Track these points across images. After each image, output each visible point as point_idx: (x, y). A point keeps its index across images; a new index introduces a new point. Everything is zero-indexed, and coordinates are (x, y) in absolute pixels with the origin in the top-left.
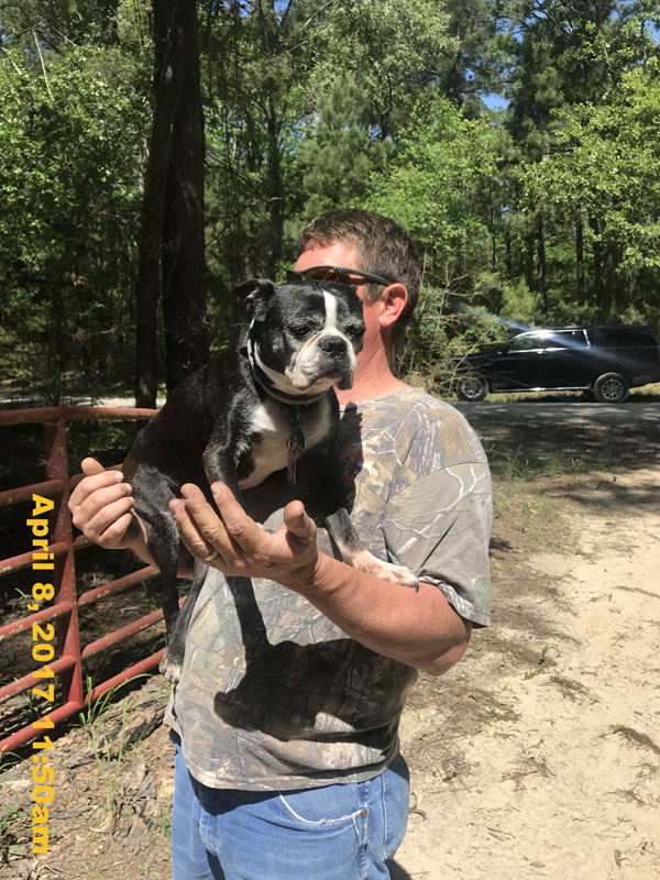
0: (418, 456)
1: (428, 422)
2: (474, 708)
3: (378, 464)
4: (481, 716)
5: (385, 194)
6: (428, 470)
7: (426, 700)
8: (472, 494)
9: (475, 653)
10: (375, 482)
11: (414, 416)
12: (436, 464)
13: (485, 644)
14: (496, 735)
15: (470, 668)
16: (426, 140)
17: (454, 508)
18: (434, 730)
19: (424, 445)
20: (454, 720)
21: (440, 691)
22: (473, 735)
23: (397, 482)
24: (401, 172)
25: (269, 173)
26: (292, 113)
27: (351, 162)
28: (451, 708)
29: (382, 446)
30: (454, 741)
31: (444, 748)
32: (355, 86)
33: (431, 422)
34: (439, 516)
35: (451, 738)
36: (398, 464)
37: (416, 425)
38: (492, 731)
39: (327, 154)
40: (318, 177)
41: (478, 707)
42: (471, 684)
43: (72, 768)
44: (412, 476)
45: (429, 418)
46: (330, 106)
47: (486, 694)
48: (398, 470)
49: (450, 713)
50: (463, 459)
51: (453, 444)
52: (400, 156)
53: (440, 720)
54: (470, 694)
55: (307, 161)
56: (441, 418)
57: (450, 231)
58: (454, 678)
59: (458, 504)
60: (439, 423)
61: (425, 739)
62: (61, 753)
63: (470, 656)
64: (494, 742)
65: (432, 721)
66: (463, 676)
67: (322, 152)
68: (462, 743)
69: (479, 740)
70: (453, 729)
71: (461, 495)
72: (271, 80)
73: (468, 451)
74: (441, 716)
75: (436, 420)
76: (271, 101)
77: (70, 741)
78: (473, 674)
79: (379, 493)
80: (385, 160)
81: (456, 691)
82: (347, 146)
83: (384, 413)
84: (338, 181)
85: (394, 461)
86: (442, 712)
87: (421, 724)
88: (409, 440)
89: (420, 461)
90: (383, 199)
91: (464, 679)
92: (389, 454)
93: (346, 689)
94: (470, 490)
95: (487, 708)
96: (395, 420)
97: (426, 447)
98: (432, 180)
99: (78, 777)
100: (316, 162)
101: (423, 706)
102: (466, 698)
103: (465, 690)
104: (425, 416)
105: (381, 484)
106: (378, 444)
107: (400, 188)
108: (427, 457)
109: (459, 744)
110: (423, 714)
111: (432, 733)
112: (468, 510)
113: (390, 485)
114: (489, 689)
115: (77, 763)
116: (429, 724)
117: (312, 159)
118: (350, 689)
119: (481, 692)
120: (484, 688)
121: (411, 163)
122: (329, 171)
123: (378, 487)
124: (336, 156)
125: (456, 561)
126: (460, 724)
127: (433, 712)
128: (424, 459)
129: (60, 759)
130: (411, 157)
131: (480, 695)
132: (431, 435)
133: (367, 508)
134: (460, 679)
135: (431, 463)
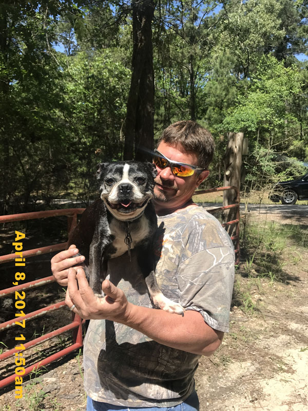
0: (192, 243)
1: (198, 226)
2: (271, 364)
3: (174, 246)
4: (274, 369)
5: (245, 105)
6: (197, 251)
7: (246, 357)
8: (220, 264)
9: (275, 335)
10: (171, 256)
11: (192, 222)
12: (201, 248)
13: (280, 330)
14: (281, 380)
15: (271, 342)
16: (265, 79)
17: (210, 270)
18: (248, 374)
19: (195, 238)
20: (260, 370)
21: (254, 354)
22: (269, 379)
23: (182, 256)
24: (253, 94)
25: (190, 98)
26: (202, 70)
27: (228, 91)
28: (259, 363)
29: (176, 237)
30: (258, 381)
31: (253, 384)
32: (230, 56)
33: (199, 226)
34: (203, 274)
35: (257, 379)
36: (183, 247)
37: (192, 227)
38: (279, 378)
39: (216, 88)
40: (213, 99)
41: (273, 364)
42: (271, 351)
43: (75, 374)
44: (189, 253)
45: (199, 224)
46: (218, 66)
47: (278, 357)
48: (183, 250)
49: (258, 366)
50: (216, 245)
51: (211, 238)
52: (252, 87)
53: (252, 369)
54: (270, 356)
55: (207, 92)
56: (205, 224)
57: (277, 121)
58: (262, 347)
59: (213, 268)
60: (203, 227)
61: (244, 378)
62: (71, 367)
63: (272, 336)
64: (280, 384)
65: (248, 369)
66: (267, 346)
67: (214, 87)
68: (262, 383)
69: (271, 381)
70: (258, 374)
71: (215, 264)
72: (191, 56)
73: (219, 241)
74: (253, 367)
75: (202, 225)
76: (192, 65)
77: (76, 361)
78: (272, 346)
79: (173, 261)
80: (246, 89)
81: (263, 354)
82: (226, 84)
83: (179, 220)
84: (222, 101)
85: (181, 245)
86: (254, 365)
87: (242, 370)
88: (188, 235)
89: (193, 246)
90: (244, 108)
91: (267, 348)
92: (179, 242)
93: (159, 359)
94: (220, 261)
95: (278, 365)
96: (183, 224)
97: (196, 239)
98: (268, 97)
99: (76, 379)
100: (211, 92)
101: (244, 360)
102: (267, 358)
103: (267, 354)
104: (197, 223)
105: (175, 257)
106: (174, 236)
107: (252, 102)
108: (197, 244)
109: (261, 383)
110: (244, 364)
111: (248, 376)
112: (219, 272)
113: (179, 258)
114: (280, 355)
115: (77, 372)
116: (246, 370)
117: (209, 91)
118: (161, 359)
119: (276, 356)
120: (277, 354)
121: (258, 90)
122: (217, 96)
123: (173, 258)
124: (221, 89)
125: (210, 298)
126: (262, 372)
127: (249, 364)
128: (195, 245)
129: (70, 369)
130: (258, 87)
131: (275, 358)
132: (198, 233)
133: (167, 269)
134: (266, 348)
135: (199, 247)
